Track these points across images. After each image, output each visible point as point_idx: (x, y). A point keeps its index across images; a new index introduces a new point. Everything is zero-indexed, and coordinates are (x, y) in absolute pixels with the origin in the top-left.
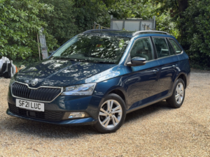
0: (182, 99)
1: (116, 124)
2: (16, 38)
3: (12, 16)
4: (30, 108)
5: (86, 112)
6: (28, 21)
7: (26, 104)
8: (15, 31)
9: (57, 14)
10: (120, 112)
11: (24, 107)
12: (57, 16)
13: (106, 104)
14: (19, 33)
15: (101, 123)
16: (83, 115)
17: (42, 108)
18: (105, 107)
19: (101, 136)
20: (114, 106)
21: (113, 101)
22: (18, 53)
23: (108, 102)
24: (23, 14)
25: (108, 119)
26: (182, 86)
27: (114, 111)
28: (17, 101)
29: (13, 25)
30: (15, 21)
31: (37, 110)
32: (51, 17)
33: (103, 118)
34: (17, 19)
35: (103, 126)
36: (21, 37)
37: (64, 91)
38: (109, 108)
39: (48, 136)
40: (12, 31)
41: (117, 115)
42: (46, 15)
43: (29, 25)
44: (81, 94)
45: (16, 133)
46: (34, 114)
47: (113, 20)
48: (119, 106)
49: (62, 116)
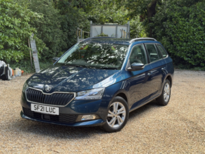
0: (168, 97)
1: (121, 124)
2: (11, 43)
3: (7, 23)
4: (45, 112)
5: (96, 115)
6: (20, 28)
7: (41, 108)
8: (9, 36)
9: (45, 20)
10: (124, 113)
11: (39, 111)
12: (45, 22)
13: (112, 106)
14: (13, 39)
15: (108, 123)
16: (94, 117)
17: (56, 111)
18: (112, 109)
19: (109, 135)
20: (119, 107)
21: (118, 103)
22: (13, 57)
23: (114, 104)
24: (17, 21)
25: (114, 120)
26: (168, 86)
27: (119, 112)
28: (32, 105)
29: (8, 31)
30: (10, 28)
31: (52, 113)
32: (40, 23)
33: (110, 119)
34: (12, 26)
35: (110, 126)
36: (15, 43)
37: (77, 96)
38: (115, 109)
39: (62, 137)
40: (7, 37)
41: (121, 115)
42: (35, 22)
43: (22, 32)
44: (91, 98)
45: (31, 135)
46: (49, 117)
47: (92, 25)
48: (123, 108)
49: (76, 119)
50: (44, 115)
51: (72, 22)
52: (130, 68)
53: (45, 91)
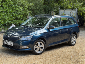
0: (75, 42)
3: (17, 9)
4: (8, 44)
6: (24, 11)
7: (7, 43)
10: (43, 46)
12: (36, 8)
13: (37, 44)
14: (20, 15)
15: (35, 50)
16: (27, 47)
19: (35, 56)
20: (41, 44)
21: (40, 42)
23: (38, 43)
24: (21, 8)
25: (38, 49)
26: (75, 37)
27: (41, 46)
28: (5, 41)
29: (17, 12)
31: (11, 45)
32: (33, 9)
33: (36, 49)
34: (19, 10)
35: (36, 52)
36: (21, 17)
38: (39, 45)
41: (42, 48)
44: (27, 39)
47: (60, 10)
48: (43, 44)
49: (19, 47)
50: (9, 45)
51: (50, 8)
52: (49, 28)
53: (9, 36)
